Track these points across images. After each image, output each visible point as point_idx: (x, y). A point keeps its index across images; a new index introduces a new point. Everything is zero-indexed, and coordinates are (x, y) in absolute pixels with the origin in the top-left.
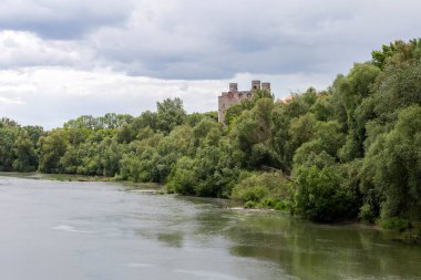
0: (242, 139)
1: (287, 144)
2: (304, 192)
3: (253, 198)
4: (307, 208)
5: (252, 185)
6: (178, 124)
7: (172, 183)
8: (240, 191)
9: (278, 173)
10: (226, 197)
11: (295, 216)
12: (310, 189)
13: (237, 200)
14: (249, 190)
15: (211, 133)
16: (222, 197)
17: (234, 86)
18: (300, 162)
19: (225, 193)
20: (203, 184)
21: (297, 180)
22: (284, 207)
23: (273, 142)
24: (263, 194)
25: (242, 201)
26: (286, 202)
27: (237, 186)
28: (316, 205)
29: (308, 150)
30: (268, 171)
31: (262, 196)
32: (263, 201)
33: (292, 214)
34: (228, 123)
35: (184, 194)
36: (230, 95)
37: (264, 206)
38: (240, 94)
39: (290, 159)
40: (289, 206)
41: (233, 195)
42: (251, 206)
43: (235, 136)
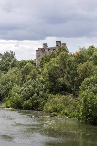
0: (50, 75)
1: (76, 79)
2: (86, 107)
3: (56, 111)
4: (88, 117)
5: (55, 103)
6: (13, 67)
7: (9, 102)
8: (48, 106)
9: (71, 96)
10: (40, 110)
11: (81, 121)
12: (89, 106)
13: (47, 112)
14: (54, 106)
15: (32, 72)
16: (38, 110)
17: (45, 45)
18: (83, 89)
19: (40, 108)
20: (26, 102)
21: (82, 101)
22: (74, 116)
23: (68, 77)
24: (62, 108)
25: (50, 112)
26: (75, 113)
27: (47, 104)
28: (93, 115)
29: (88, 83)
30: (65, 95)
31: (61, 109)
32: (62, 112)
33: (79, 120)
34: (42, 67)
35: (16, 108)
36: (43, 50)
37: (62, 115)
38: (49, 49)
39: (78, 88)
40: (77, 115)
41: (45, 109)
42: (55, 116)
43: (46, 74)
